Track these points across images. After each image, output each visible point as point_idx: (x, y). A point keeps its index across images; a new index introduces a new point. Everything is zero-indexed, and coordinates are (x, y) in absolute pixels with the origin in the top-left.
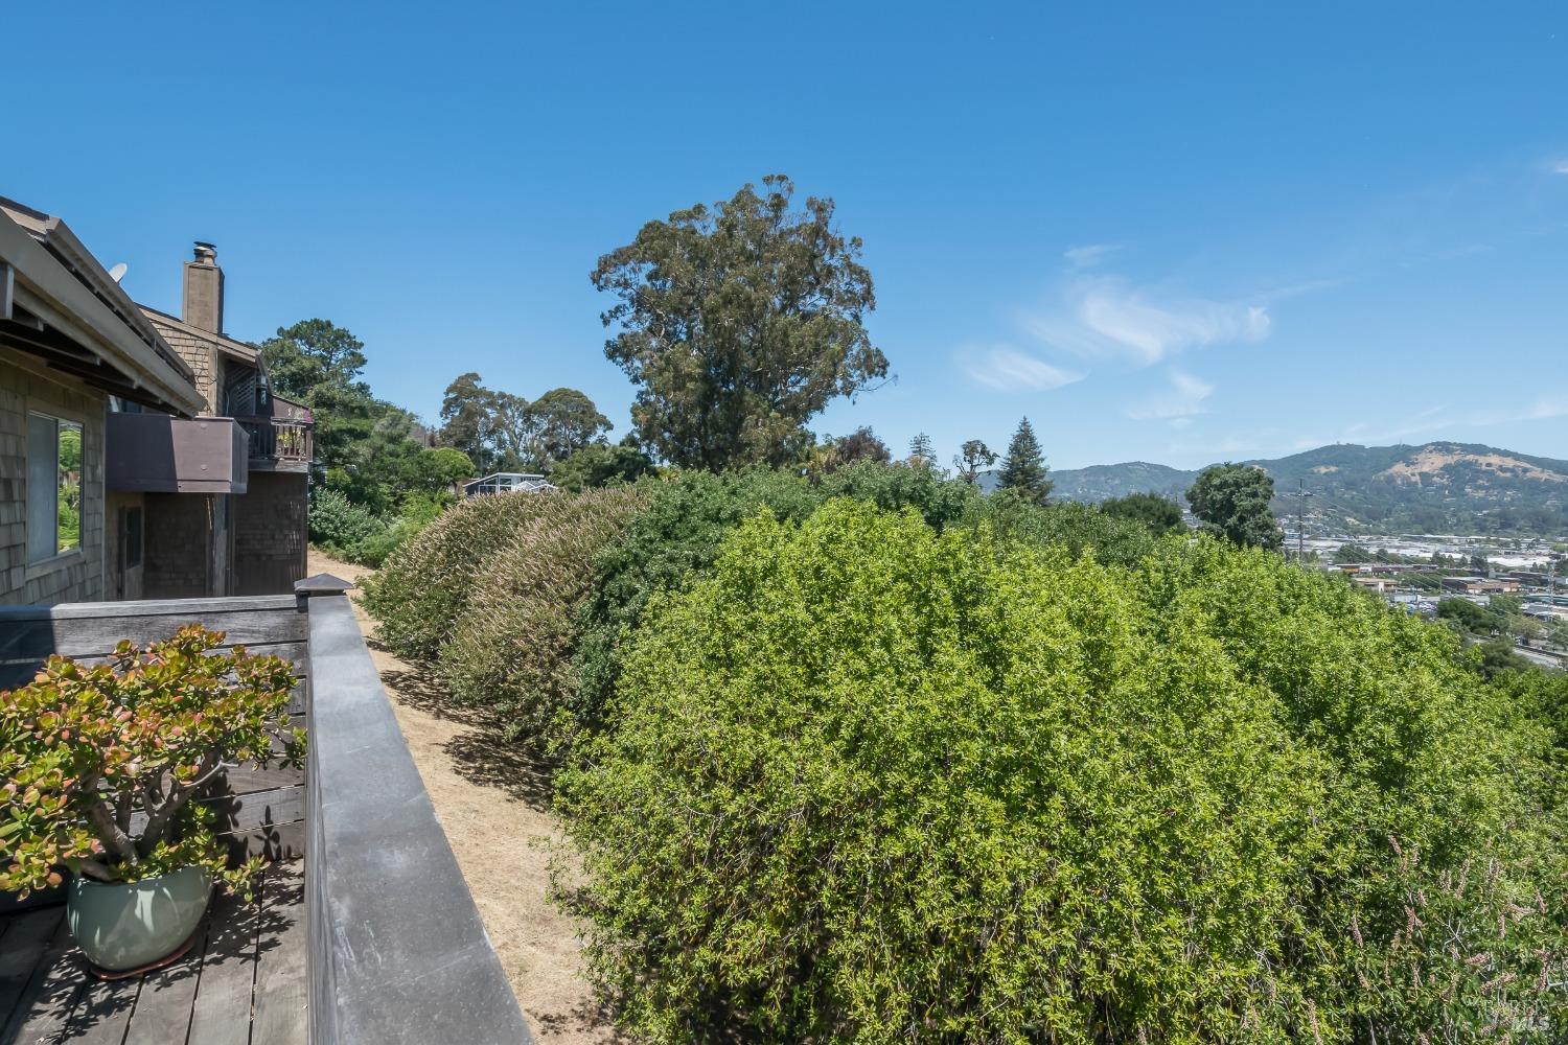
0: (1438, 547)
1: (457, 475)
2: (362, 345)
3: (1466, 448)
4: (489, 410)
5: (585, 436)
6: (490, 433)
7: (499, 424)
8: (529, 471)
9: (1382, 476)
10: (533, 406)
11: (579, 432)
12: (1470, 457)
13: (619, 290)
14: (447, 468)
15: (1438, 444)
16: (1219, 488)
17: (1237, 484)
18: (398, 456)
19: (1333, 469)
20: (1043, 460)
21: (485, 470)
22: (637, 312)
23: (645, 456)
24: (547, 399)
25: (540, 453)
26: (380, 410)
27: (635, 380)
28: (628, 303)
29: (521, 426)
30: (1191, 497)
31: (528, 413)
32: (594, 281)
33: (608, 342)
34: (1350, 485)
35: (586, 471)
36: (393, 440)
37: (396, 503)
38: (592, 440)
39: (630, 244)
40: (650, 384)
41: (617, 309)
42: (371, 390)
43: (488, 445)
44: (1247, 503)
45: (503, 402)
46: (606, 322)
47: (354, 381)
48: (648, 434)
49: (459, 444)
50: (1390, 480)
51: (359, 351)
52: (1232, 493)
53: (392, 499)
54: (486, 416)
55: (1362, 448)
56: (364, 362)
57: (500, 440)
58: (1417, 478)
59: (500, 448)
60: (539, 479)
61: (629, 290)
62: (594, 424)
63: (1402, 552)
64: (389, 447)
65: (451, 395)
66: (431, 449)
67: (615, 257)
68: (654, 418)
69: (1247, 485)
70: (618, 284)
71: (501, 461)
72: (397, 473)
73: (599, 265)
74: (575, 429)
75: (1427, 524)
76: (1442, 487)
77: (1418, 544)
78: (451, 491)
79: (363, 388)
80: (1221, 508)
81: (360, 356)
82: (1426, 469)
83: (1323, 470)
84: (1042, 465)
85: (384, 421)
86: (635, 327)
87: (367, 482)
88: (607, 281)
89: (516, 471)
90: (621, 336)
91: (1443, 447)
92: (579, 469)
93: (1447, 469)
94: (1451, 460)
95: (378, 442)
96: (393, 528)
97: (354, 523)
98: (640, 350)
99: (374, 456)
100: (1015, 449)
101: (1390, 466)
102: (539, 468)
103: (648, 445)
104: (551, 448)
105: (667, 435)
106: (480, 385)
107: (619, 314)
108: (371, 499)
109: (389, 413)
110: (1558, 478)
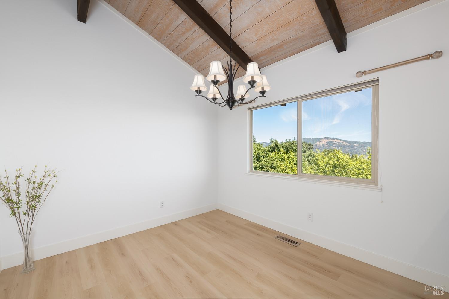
3: (331, 138)
12: (332, 140)
15: (325, 137)
50: (316, 145)
76: (326, 147)
82: (323, 143)
93: (327, 143)
110: (349, 144)
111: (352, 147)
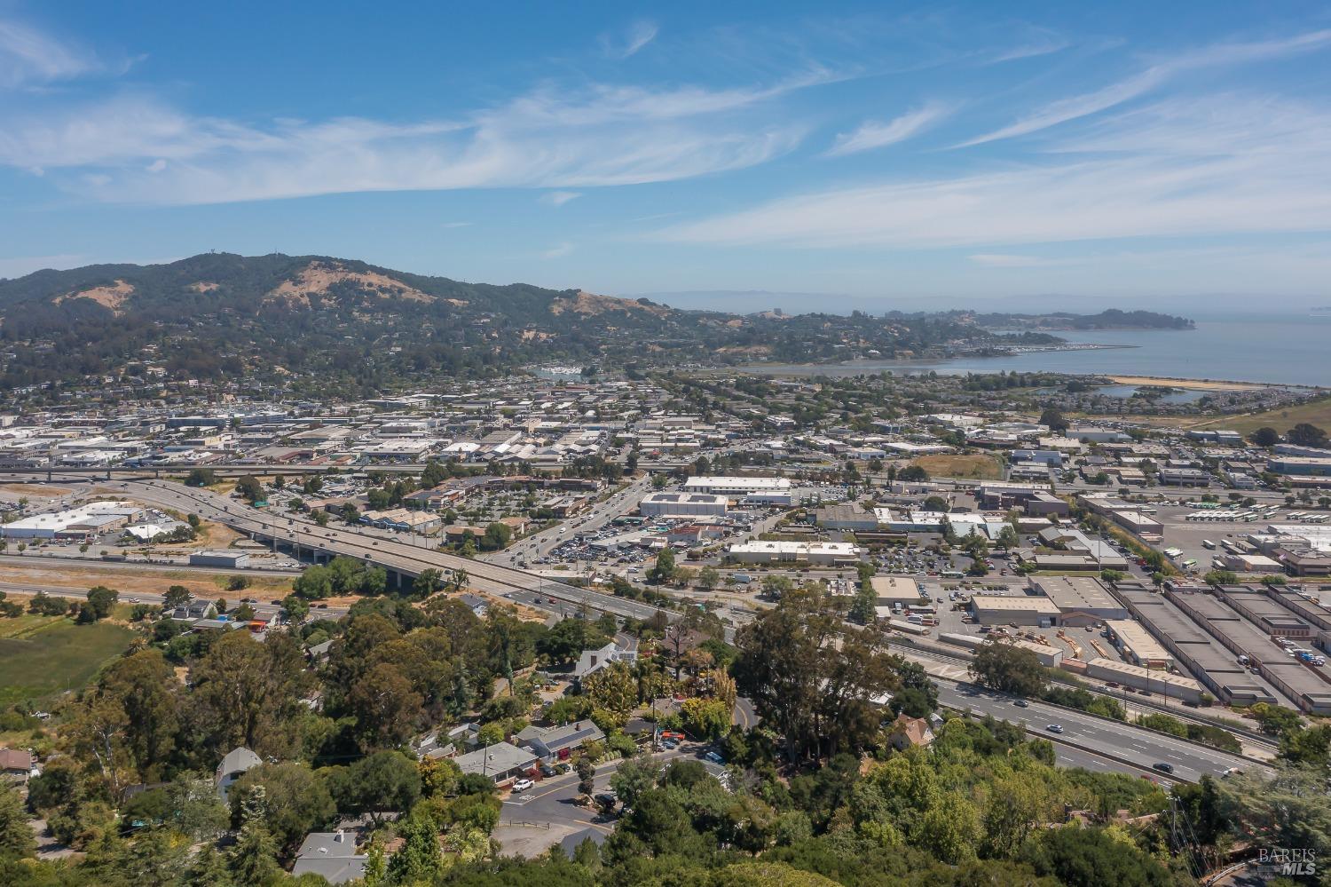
3: (348, 265)
9: (271, 297)
12: (352, 276)
15: (319, 257)
19: (214, 286)
34: (241, 308)
50: (281, 302)
55: (239, 260)
58: (305, 300)
76: (332, 312)
82: (313, 289)
83: (203, 288)
91: (327, 263)
93: (333, 288)
94: (336, 278)
101: (278, 286)
110: (427, 299)
111: (441, 311)
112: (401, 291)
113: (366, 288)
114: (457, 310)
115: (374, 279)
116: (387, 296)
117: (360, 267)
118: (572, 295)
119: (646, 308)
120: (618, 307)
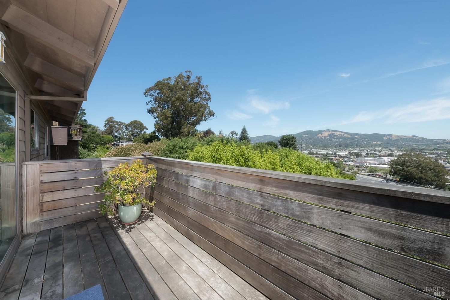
0: (327, 151)
1: (110, 141)
2: (85, 110)
3: (333, 131)
4: (116, 126)
5: (141, 132)
6: (117, 131)
7: (119, 129)
8: (127, 140)
9: (316, 137)
10: (128, 124)
11: (139, 130)
13: (151, 97)
14: (107, 140)
15: (327, 130)
16: (285, 140)
17: (289, 139)
18: (94, 137)
19: (307, 136)
20: (248, 135)
21: (116, 140)
22: (155, 102)
23: (157, 136)
24: (131, 123)
25: (129, 136)
26: (90, 126)
27: (155, 118)
28: (153, 100)
29: (125, 129)
30: (279, 142)
31: (126, 126)
32: (144, 95)
33: (148, 109)
34: (311, 139)
35: (143, 140)
36: (93, 133)
37: (94, 149)
38: (143, 132)
39: (153, 86)
40: (159, 119)
41: (150, 101)
42: (87, 121)
43: (116, 134)
44: (291, 143)
45: (120, 124)
46: (147, 104)
47: (83, 119)
48: (158, 131)
49: (109, 134)
50: (318, 138)
51: (84, 111)
52: (288, 141)
53: (93, 148)
54: (116, 127)
55: (313, 131)
56: (86, 114)
57: (119, 133)
58: (323, 137)
59: (119, 135)
60: (130, 142)
61: (153, 97)
62: (143, 129)
63: (320, 152)
64: (92, 135)
65: (106, 122)
66: (103, 135)
67: (149, 89)
68: (160, 127)
69: (291, 139)
70: (150, 95)
71: (120, 138)
72: (94, 141)
73: (146, 91)
74: (138, 130)
75: (325, 146)
76: (328, 139)
77: (324, 151)
78: (108, 145)
79: (85, 121)
80: (286, 144)
81: (84, 113)
82: (325, 135)
83: (305, 136)
84: (248, 136)
85: (90, 129)
86: (154, 105)
87: (86, 144)
88: (147, 94)
89: (124, 140)
90: (151, 108)
91: (328, 131)
92: (141, 139)
93: (329, 135)
94: (330, 133)
95: (90, 134)
96: (94, 155)
97: (84, 154)
98: (156, 111)
99: (88, 137)
100: (242, 133)
101: (318, 135)
102: (129, 139)
103: (158, 133)
104: (132, 134)
105: (163, 130)
106: (114, 120)
107: (151, 102)
108: (88, 147)
109: (92, 127)
111: (352, 138)
112: (344, 135)
113: (336, 135)
114: (357, 138)
115: (338, 133)
116: (340, 136)
117: (335, 131)
118: (390, 135)
119: (415, 138)
120: (405, 137)
